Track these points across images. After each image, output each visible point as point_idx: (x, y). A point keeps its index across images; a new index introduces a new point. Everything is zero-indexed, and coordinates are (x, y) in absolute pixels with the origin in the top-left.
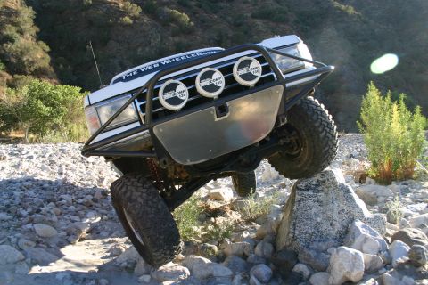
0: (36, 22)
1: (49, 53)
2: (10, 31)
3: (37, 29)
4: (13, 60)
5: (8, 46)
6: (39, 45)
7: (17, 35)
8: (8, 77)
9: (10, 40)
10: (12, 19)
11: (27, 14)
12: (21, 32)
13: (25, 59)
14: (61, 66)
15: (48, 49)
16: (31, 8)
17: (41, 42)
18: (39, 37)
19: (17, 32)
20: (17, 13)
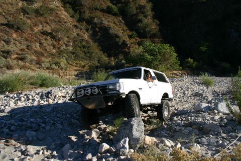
0: (153, 10)
1: (159, 25)
2: (141, 17)
3: (154, 13)
4: (142, 31)
5: (139, 24)
6: (154, 21)
7: (144, 18)
8: (139, 40)
9: (140, 21)
10: (142, 10)
11: (149, 6)
12: (146, 16)
13: (147, 30)
14: (165, 32)
15: (158, 23)
16: (151, 3)
17: (155, 20)
18: (154, 17)
19: (144, 17)
20: (144, 7)
